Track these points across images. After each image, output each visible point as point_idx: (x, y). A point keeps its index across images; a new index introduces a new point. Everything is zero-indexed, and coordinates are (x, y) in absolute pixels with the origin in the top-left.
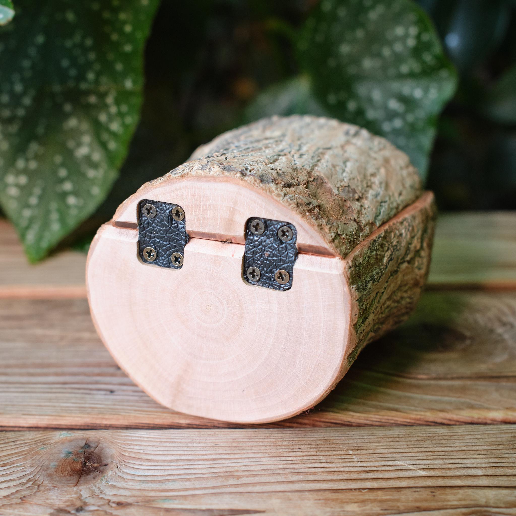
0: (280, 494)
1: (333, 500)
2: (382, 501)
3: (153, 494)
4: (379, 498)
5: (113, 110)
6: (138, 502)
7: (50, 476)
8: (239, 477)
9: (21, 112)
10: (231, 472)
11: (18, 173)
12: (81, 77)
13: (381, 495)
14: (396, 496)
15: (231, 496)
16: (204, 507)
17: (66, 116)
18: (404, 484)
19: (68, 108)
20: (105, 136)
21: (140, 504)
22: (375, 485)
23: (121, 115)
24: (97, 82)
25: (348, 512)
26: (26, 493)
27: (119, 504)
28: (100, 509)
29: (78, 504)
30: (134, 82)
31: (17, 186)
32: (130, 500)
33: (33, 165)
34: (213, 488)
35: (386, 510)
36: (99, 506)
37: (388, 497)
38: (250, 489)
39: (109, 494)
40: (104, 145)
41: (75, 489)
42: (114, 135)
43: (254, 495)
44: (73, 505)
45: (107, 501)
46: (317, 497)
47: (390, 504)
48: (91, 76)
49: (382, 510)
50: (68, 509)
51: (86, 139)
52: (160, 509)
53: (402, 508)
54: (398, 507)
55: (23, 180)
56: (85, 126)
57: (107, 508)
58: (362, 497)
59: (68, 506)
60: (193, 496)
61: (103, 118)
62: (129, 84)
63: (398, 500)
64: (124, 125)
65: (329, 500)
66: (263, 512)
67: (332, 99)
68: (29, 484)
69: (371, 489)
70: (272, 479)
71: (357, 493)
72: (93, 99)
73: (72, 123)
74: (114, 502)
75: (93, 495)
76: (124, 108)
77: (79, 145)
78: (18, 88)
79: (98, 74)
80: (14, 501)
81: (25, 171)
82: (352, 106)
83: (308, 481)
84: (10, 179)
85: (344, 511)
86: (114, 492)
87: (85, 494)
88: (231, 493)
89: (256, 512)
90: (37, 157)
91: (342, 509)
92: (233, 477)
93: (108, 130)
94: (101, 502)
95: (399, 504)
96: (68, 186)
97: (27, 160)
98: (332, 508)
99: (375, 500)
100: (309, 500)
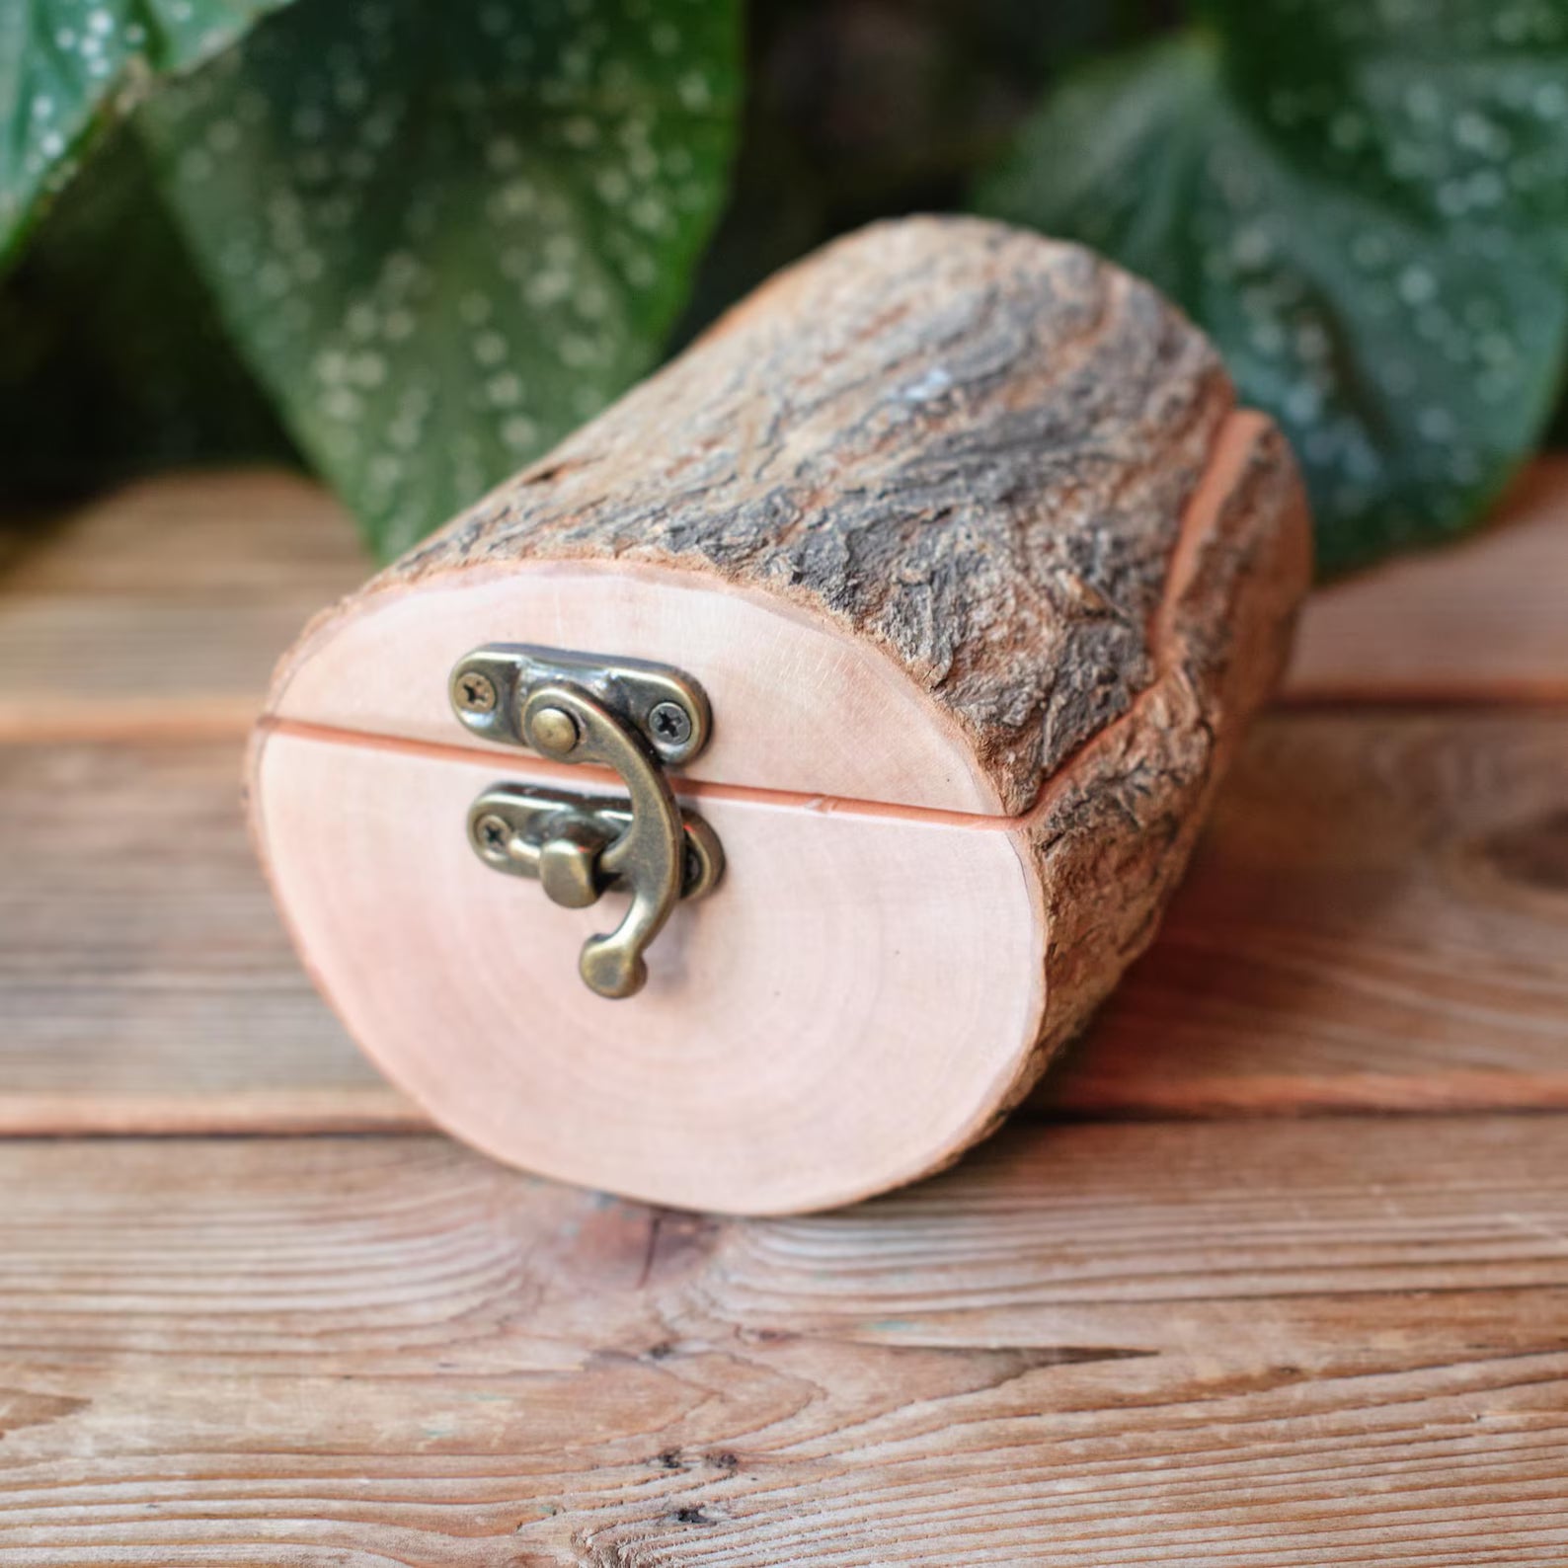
0: (1194, 1306)
1: (1338, 1321)
2: (1468, 1324)
3: (853, 1308)
4: (1461, 1314)
5: (644, 164)
6: (814, 1330)
7: (566, 1260)
8: (1079, 1260)
9: (360, 166)
10: (1055, 1245)
11: (356, 349)
12: (546, 65)
13: (1464, 1308)
14: (1506, 1308)
15: (1065, 1311)
16: (994, 1343)
17: (499, 180)
18: (1524, 1276)
19: (504, 153)
20: (620, 241)
21: (821, 1334)
22: (1448, 1279)
23: (668, 181)
24: (595, 79)
25: (1378, 1351)
26: (511, 1306)
27: (768, 1336)
28: (717, 1348)
29: (656, 1336)
30: (714, 88)
31: (355, 388)
32: (793, 1325)
33: (401, 326)
34: (1013, 1289)
35: (1479, 1346)
36: (713, 1342)
37: (1484, 1313)
38: (1111, 1292)
39: (736, 1308)
40: (614, 269)
41: (641, 1295)
42: (647, 241)
43: (1125, 1309)
44: (640, 1338)
45: (731, 1330)
46: (1296, 1314)
47: (1491, 1330)
48: (576, 62)
49: (1469, 1346)
50: (633, 1349)
51: (563, 249)
52: (877, 1347)
53: (1522, 1341)
54: (1512, 1339)
55: (371, 370)
56: (558, 209)
57: (733, 1346)
58: (1413, 1313)
59: (629, 1342)
60: (962, 1312)
61: (612, 186)
62: (695, 92)
63: (1510, 1321)
64: (677, 213)
65: (1326, 1320)
66: (1153, 1353)
67: (1285, 106)
68: (514, 1285)
69: (1439, 1292)
70: (1171, 1264)
71: (1399, 1301)
72: (580, 133)
73: (517, 199)
74: (751, 1331)
75: (691, 1312)
76: (680, 161)
77: (539, 265)
78: (351, 91)
79: (600, 58)
80: (480, 1330)
81: (378, 344)
82: (1346, 133)
83: (1267, 1271)
84: (332, 366)
85: (1367, 1350)
86: (747, 1304)
87: (670, 1309)
88: (1062, 1304)
89: (1132, 1354)
90: (414, 303)
91: (1364, 1346)
92: (1064, 1259)
93: (626, 224)
94: (716, 1332)
95: (1514, 1331)
96: (506, 390)
97: (381, 311)
98: (1335, 1342)
99: (1450, 1322)
100: (1272, 1320)
